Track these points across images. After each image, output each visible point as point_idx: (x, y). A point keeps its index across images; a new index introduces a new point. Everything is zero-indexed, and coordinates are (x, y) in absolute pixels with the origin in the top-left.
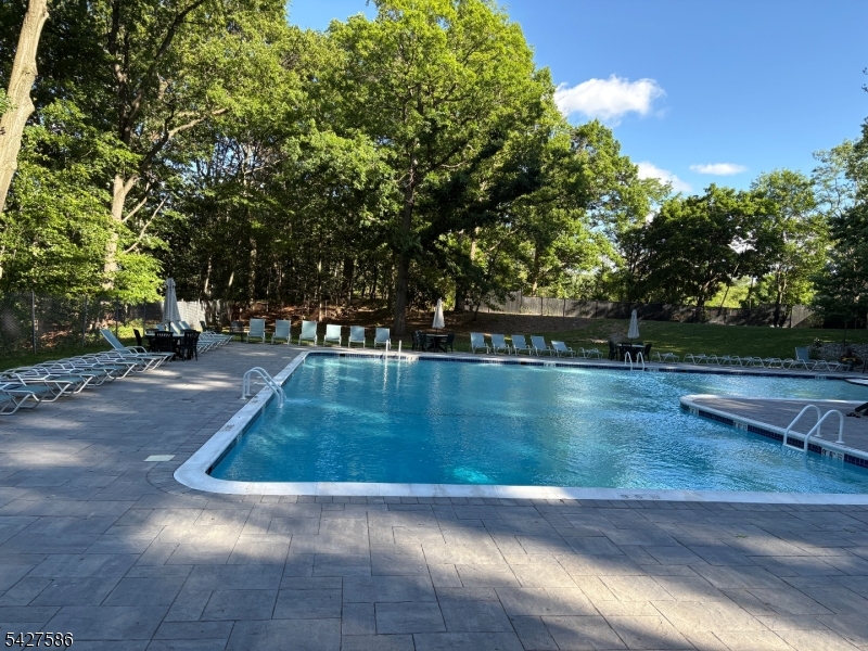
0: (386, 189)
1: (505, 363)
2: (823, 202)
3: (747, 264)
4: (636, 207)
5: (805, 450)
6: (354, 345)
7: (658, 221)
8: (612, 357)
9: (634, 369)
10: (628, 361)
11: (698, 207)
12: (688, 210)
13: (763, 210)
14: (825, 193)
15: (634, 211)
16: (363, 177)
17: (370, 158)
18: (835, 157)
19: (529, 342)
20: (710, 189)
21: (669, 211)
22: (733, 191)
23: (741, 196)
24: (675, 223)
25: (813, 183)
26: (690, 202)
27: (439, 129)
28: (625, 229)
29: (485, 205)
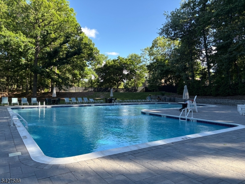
0: (30, 52)
1: (79, 106)
2: (143, 62)
3: (128, 77)
4: (99, 62)
5: (186, 121)
6: (24, 104)
7: (105, 66)
8: (106, 102)
9: (115, 105)
10: (113, 103)
11: (116, 62)
12: (113, 63)
13: (131, 63)
14: (143, 59)
15: (99, 63)
16: (22, 47)
17: (25, 41)
18: (145, 51)
19: (83, 99)
20: (118, 57)
21: (108, 63)
22: (124, 58)
23: (126, 60)
24: (110, 66)
25: (141, 57)
26: (113, 61)
27: (49, 33)
28: (97, 67)
29: (63, 59)
